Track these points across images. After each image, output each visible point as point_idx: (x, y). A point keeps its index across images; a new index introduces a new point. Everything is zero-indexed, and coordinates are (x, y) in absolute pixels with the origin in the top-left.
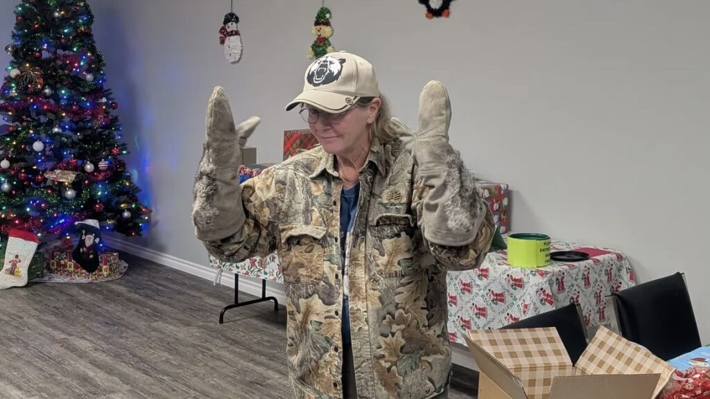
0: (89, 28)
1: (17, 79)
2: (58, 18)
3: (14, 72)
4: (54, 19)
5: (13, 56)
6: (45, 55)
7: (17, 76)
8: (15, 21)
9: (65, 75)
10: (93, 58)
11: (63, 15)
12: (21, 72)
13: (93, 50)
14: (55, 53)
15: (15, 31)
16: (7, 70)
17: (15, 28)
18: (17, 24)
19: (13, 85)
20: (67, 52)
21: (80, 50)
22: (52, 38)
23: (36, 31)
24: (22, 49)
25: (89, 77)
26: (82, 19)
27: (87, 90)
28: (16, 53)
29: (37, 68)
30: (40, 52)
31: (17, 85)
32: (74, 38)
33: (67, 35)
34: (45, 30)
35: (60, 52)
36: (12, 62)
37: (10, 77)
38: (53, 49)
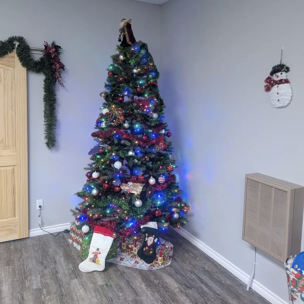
0: (156, 81)
1: (106, 116)
2: (136, 73)
3: (105, 111)
4: (133, 74)
5: (105, 99)
6: (126, 99)
7: (107, 113)
8: (107, 76)
9: (138, 114)
10: (157, 102)
11: (139, 71)
12: (110, 111)
13: (157, 96)
14: (133, 98)
15: (107, 83)
16: (100, 109)
17: (107, 80)
18: (108, 78)
19: (103, 120)
20: (140, 98)
21: (150, 96)
22: (131, 87)
23: (121, 82)
24: (111, 94)
25: (155, 116)
26: (152, 75)
27: (153, 124)
28: (107, 97)
29: (120, 108)
30: (123, 97)
31: (106, 120)
32: (146, 87)
33: (141, 85)
34: (127, 82)
35: (136, 97)
36: (104, 104)
37: (102, 114)
38: (131, 95)
